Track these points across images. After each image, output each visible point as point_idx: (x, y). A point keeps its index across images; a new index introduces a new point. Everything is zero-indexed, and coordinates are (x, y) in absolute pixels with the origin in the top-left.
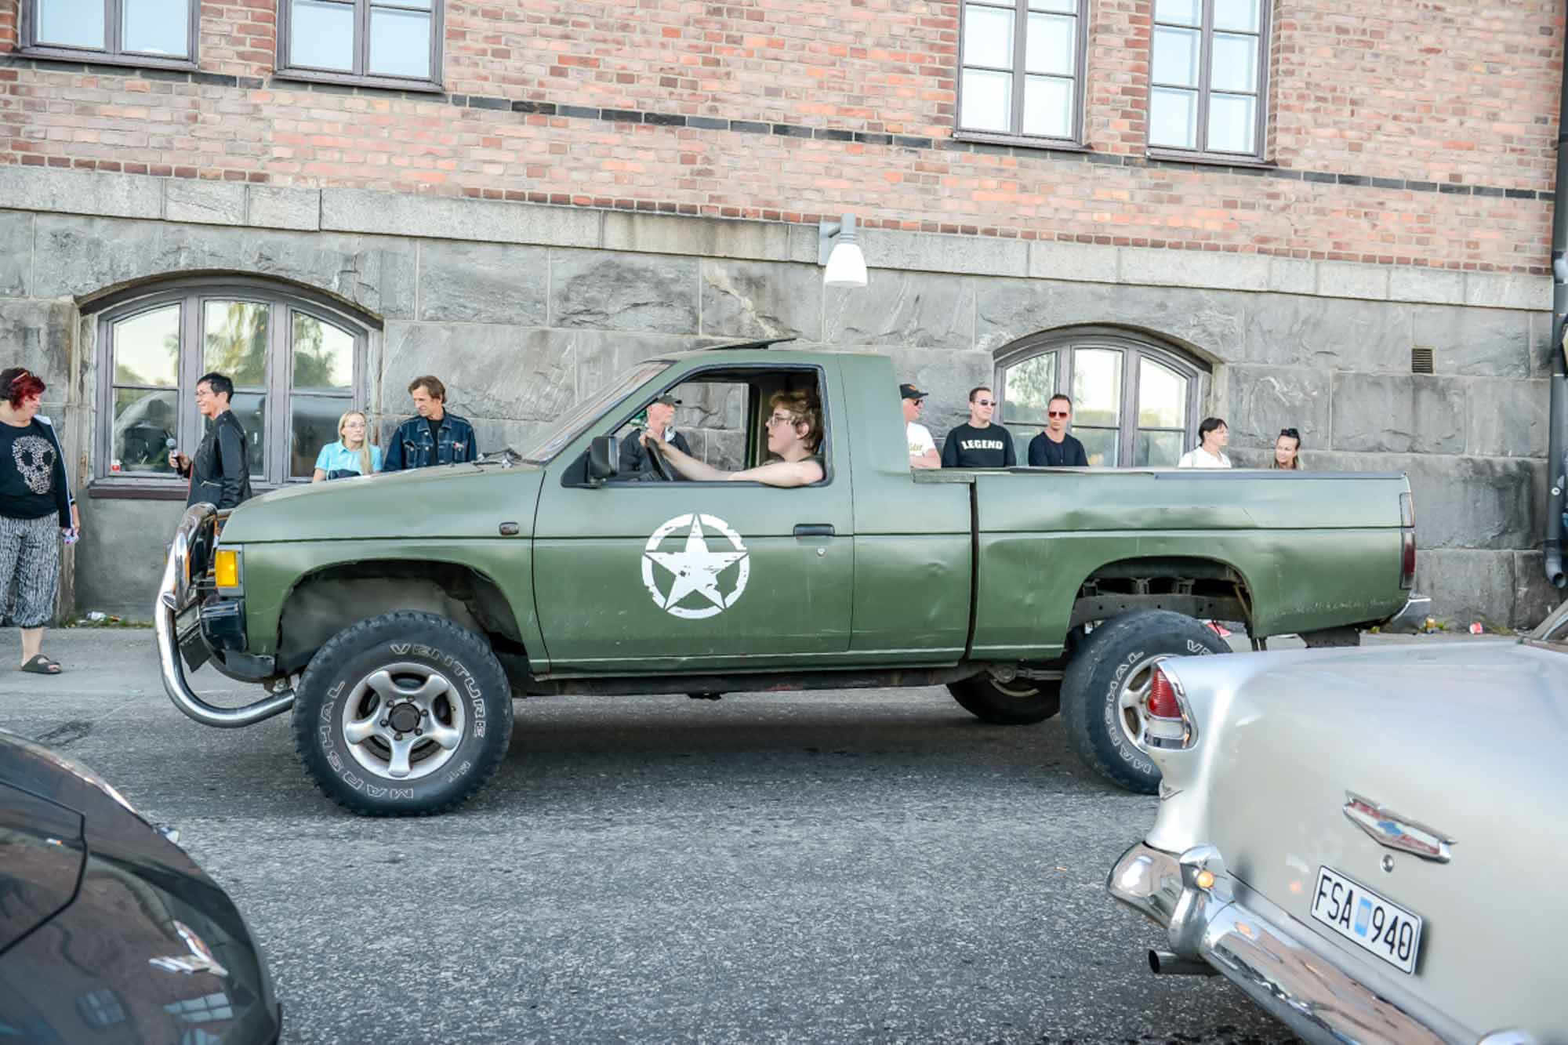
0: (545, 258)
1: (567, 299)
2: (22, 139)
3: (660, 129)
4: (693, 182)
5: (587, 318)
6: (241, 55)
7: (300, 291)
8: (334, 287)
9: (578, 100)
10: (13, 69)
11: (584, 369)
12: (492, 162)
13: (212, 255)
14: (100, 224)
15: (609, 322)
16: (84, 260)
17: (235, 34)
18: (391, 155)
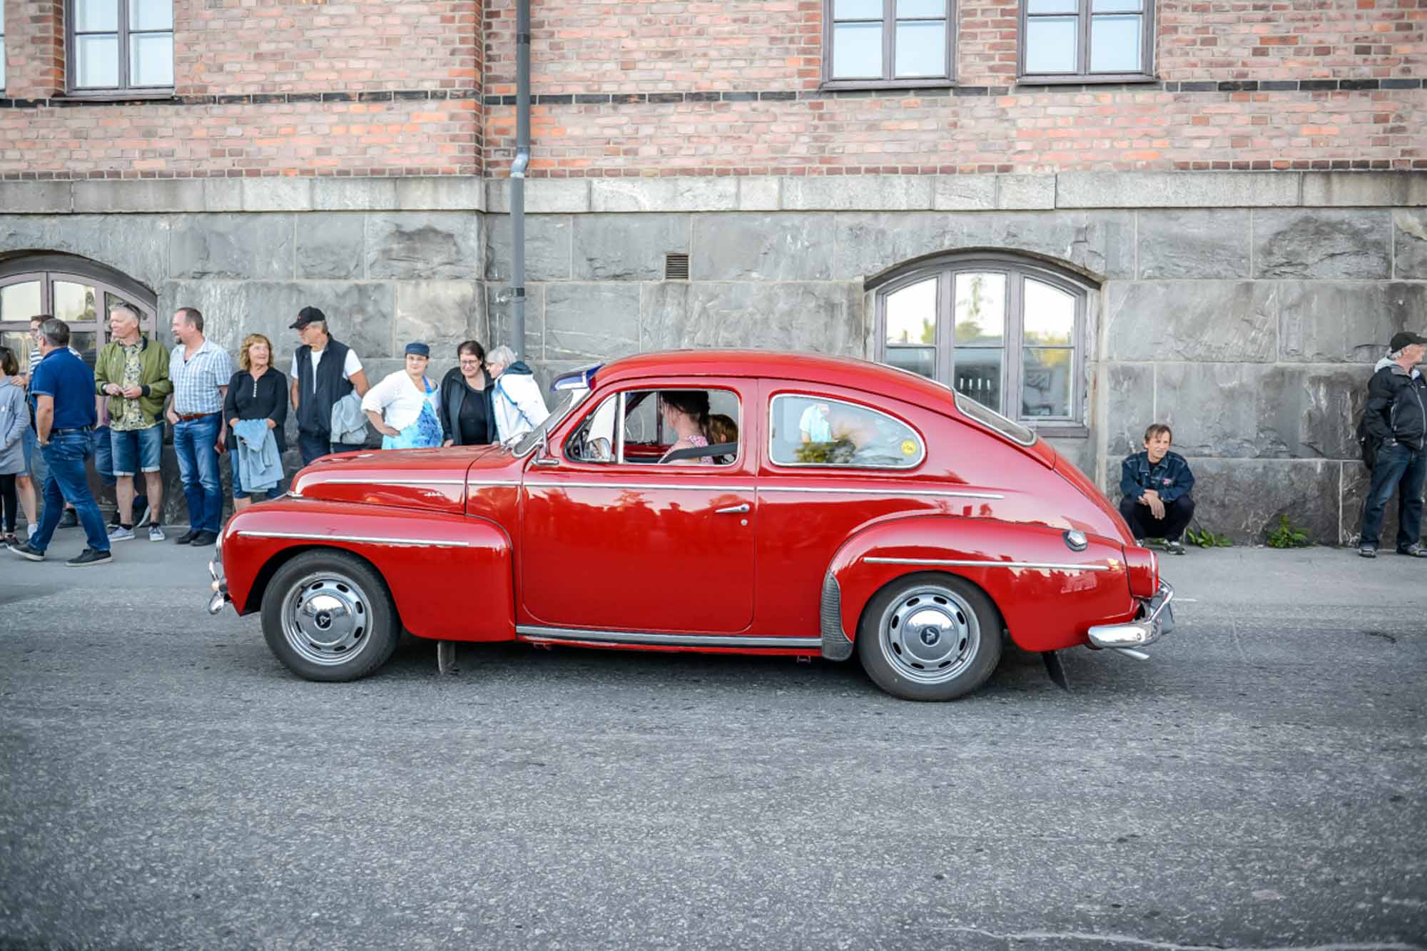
0: (1248, 219)
1: (1270, 253)
2: (827, 155)
3: (1354, 94)
4: (1386, 139)
5: (1289, 269)
6: (992, 69)
7: (1032, 261)
8: (1067, 256)
9: (1280, 75)
10: (820, 101)
11: (1286, 315)
12: (1199, 138)
13: (970, 235)
14: (883, 217)
15: (1307, 272)
16: (873, 247)
17: (987, 52)
18: (1113, 139)
